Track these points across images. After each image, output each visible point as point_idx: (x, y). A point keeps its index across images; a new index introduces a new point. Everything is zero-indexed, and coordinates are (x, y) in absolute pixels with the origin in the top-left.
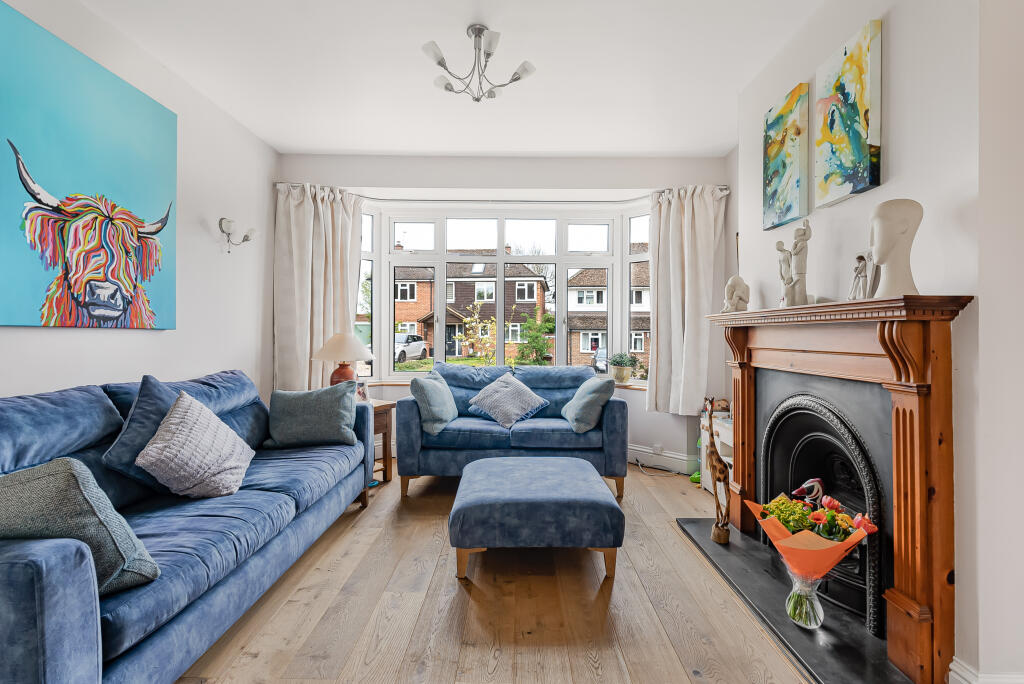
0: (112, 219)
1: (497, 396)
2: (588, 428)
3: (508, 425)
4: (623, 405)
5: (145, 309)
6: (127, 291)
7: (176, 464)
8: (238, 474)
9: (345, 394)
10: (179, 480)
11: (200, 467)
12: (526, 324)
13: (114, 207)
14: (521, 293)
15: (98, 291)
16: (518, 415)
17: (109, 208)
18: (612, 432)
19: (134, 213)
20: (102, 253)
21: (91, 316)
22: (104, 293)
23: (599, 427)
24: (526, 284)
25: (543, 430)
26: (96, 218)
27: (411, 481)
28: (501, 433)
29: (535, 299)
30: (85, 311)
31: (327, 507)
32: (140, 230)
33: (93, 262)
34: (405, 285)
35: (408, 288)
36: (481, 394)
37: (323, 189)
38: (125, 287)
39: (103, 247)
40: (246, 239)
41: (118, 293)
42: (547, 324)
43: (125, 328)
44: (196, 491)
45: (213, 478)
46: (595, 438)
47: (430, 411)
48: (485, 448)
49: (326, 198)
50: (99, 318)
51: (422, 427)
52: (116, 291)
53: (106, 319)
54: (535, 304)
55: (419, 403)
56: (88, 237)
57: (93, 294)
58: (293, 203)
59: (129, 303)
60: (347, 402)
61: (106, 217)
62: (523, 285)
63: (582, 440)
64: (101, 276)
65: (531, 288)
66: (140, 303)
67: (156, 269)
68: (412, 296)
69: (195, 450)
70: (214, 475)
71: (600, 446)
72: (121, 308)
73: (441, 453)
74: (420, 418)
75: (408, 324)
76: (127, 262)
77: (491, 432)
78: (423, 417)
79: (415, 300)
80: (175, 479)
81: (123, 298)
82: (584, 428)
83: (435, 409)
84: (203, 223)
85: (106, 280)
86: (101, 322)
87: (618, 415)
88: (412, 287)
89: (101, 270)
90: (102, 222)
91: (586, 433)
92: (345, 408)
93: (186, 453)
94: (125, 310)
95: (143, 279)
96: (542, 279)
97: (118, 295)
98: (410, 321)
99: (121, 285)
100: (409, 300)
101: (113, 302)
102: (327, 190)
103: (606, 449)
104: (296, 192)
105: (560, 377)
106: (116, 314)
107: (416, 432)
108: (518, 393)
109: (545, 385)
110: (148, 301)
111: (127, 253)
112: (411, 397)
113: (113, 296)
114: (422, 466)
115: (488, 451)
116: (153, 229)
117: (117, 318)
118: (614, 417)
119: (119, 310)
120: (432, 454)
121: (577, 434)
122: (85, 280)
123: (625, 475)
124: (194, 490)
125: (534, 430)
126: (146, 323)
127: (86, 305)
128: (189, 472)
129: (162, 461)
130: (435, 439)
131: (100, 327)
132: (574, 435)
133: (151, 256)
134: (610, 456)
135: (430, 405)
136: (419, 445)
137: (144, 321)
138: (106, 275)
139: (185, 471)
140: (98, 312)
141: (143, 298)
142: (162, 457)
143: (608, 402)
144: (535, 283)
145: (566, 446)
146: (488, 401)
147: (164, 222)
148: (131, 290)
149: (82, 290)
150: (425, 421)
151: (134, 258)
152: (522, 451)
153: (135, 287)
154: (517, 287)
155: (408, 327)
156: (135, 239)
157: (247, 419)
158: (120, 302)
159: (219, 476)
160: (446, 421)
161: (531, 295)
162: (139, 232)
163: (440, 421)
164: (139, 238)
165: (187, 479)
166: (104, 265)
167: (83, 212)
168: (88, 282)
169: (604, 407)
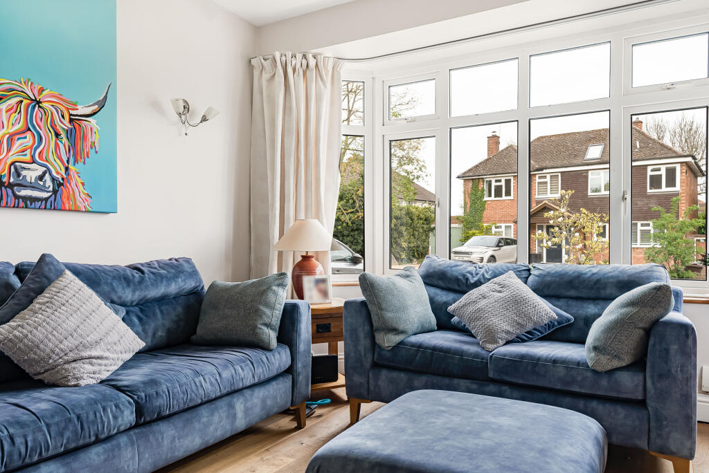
0: (39, 102)
1: (482, 303)
2: (616, 364)
3: (490, 346)
4: (686, 332)
5: (77, 190)
6: (58, 173)
7: (25, 345)
8: (100, 365)
9: (269, 288)
10: (31, 362)
11: (53, 352)
12: (660, 222)
13: (41, 90)
14: (656, 181)
15: (24, 173)
16: (508, 332)
17: (36, 92)
18: (662, 376)
19: (65, 97)
20: (28, 135)
21: (17, 197)
22: (31, 174)
23: (639, 364)
24: (663, 169)
25: (539, 359)
26: (21, 102)
27: (363, 405)
28: (476, 355)
29: (678, 188)
30: (9, 191)
31: (204, 420)
32: (72, 112)
33: (17, 145)
34: (500, 181)
35: (503, 183)
36: (464, 299)
37: (294, 56)
38: (55, 168)
39: (29, 129)
40: (204, 119)
41: (47, 175)
42: (693, 221)
43: (54, 209)
44: (46, 377)
45: (66, 366)
46: (629, 383)
47: (381, 317)
48: (451, 376)
49: (298, 66)
50: (25, 198)
51: (373, 338)
52: (44, 173)
53: (34, 200)
54: (677, 194)
55: (370, 307)
56: (12, 120)
57: (19, 175)
58: (266, 76)
59: (60, 185)
60: (271, 298)
61: (32, 100)
62: (659, 170)
63: (604, 382)
64: (28, 158)
65: (671, 173)
66: (73, 184)
67: (92, 152)
68: (508, 193)
69: (51, 333)
70: (68, 362)
71: (640, 397)
72: (51, 189)
73: (395, 374)
74: (371, 325)
75: (503, 225)
76: (57, 145)
77: (461, 353)
78: (375, 324)
79: (511, 197)
80: (25, 361)
81: (53, 179)
82: (607, 363)
83: (389, 315)
84: (156, 106)
85: (34, 162)
86: (29, 203)
87: (674, 348)
88: (508, 182)
89: (28, 152)
90: (28, 106)
91: (611, 372)
92: (267, 305)
93: (39, 334)
94: (55, 192)
95: (76, 161)
96: (689, 159)
97: (47, 177)
98: (505, 222)
99: (50, 167)
100: (504, 197)
101: (41, 183)
102: (299, 56)
103: (651, 404)
104: (267, 64)
105: (598, 281)
106: (45, 195)
107: (364, 343)
108: (516, 302)
109: (573, 293)
110: (83, 184)
111: (57, 135)
112: (361, 298)
113: (41, 178)
114: (372, 388)
115: (456, 381)
116: (88, 111)
117: (46, 199)
118: (667, 351)
119: (48, 192)
120: (384, 374)
121: (595, 372)
122: (9, 162)
123: (692, 457)
124: (45, 375)
125: (523, 357)
126: (81, 206)
127: (11, 186)
128: (39, 356)
129: (10, 340)
130: (388, 355)
131: (26, 207)
132: (589, 374)
133: (85, 138)
134: (659, 419)
135: (381, 309)
136: (369, 359)
137: (78, 203)
138: (33, 157)
139: (35, 353)
140: (24, 193)
141: (76, 180)
142: (11, 336)
143: (656, 323)
144: (678, 167)
145: (576, 389)
146: (471, 309)
147: (102, 104)
148: (63, 172)
149: (6, 171)
150: (377, 330)
151: (65, 140)
152: (504, 388)
153: (67, 169)
154: (649, 173)
155: (503, 229)
156: (66, 121)
157: (175, 309)
158: (49, 183)
159: (73, 365)
160: (403, 332)
161: (671, 181)
162: (71, 115)
163: (395, 331)
164: (71, 121)
165: (37, 362)
166: (31, 147)
167: (7, 96)
168: (13, 163)
169: (648, 332)
